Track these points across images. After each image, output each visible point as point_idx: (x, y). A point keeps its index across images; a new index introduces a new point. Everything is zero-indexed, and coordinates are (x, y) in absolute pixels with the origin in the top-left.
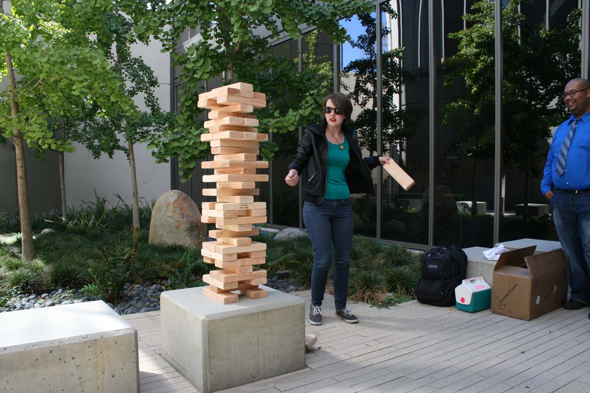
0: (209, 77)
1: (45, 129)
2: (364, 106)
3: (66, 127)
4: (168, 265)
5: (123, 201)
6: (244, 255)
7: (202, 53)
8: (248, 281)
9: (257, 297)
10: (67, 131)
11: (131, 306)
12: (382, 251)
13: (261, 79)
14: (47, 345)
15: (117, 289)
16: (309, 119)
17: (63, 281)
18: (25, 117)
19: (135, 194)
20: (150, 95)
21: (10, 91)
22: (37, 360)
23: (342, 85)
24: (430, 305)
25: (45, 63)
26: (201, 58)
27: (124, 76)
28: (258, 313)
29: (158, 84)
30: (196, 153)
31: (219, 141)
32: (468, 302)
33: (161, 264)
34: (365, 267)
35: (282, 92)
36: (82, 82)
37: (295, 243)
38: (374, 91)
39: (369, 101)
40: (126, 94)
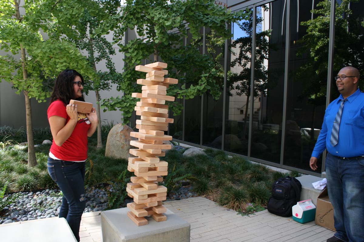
0: (140, 62)
1: (41, 90)
2: (245, 67)
6: (152, 195)
7: (136, 47)
9: (160, 221)
12: (250, 169)
16: (204, 92)
17: (49, 184)
19: (99, 122)
20: (109, 61)
21: (23, 62)
24: (275, 215)
26: (135, 50)
27: (93, 49)
28: (159, 234)
29: (115, 53)
30: (131, 111)
32: (300, 216)
35: (189, 68)
37: (195, 159)
38: (251, 58)
39: (248, 63)
40: (95, 60)
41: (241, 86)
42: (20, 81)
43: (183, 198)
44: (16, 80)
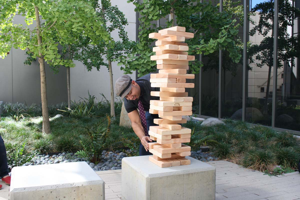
0: (157, 18)
1: (56, 53)
2: (266, 35)
3: (71, 51)
4: (129, 140)
5: (105, 98)
6: (176, 136)
7: (152, 2)
8: (178, 153)
10: (71, 54)
11: (106, 165)
12: (275, 136)
13: (193, 18)
14: (49, 188)
15: (97, 154)
16: (224, 45)
17: (65, 147)
18: (45, 45)
19: (112, 94)
20: (122, 30)
21: (37, 30)
22: (43, 197)
23: (250, 21)
25: (56, 11)
26: (152, 6)
27: (106, 18)
28: (183, 175)
29: (127, 23)
30: (149, 68)
31: (162, 60)
33: (125, 139)
34: (262, 147)
35: (207, 27)
36: (79, 23)
37: (214, 128)
38: (273, 25)
39: (269, 31)
40: (107, 30)
41: (261, 56)
42: (36, 46)
43: (203, 161)
44: (32, 45)
